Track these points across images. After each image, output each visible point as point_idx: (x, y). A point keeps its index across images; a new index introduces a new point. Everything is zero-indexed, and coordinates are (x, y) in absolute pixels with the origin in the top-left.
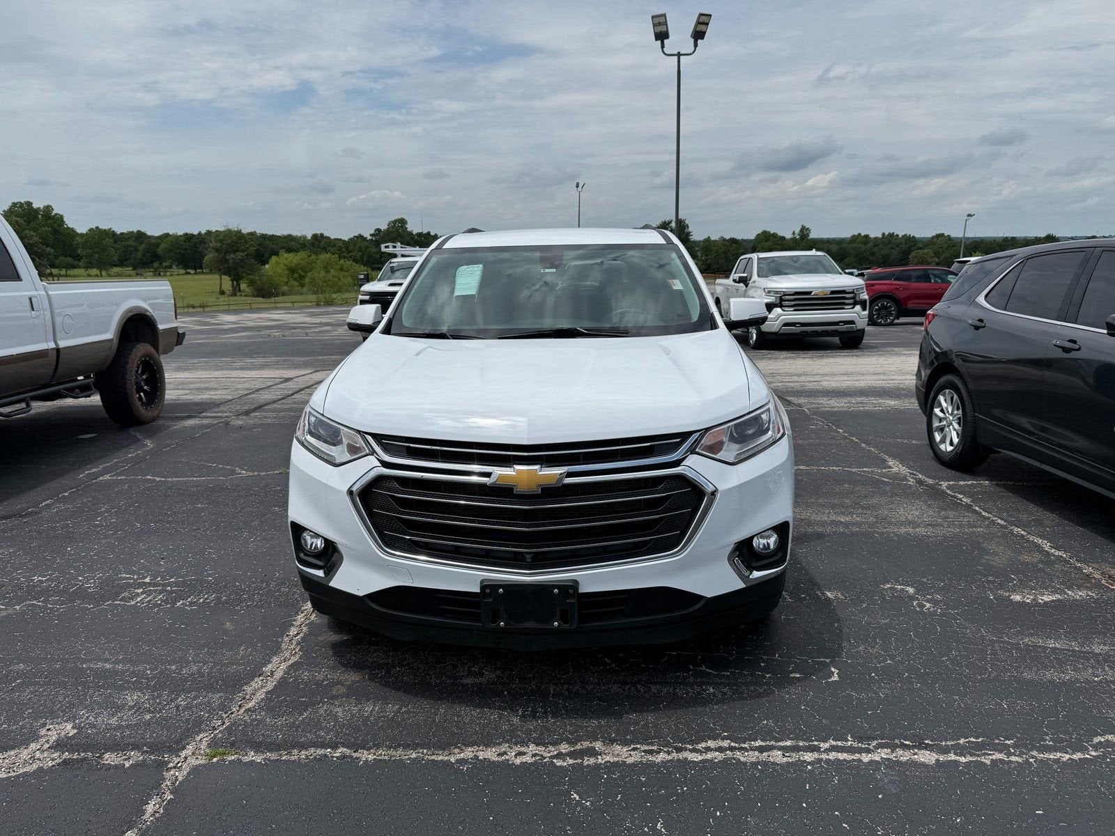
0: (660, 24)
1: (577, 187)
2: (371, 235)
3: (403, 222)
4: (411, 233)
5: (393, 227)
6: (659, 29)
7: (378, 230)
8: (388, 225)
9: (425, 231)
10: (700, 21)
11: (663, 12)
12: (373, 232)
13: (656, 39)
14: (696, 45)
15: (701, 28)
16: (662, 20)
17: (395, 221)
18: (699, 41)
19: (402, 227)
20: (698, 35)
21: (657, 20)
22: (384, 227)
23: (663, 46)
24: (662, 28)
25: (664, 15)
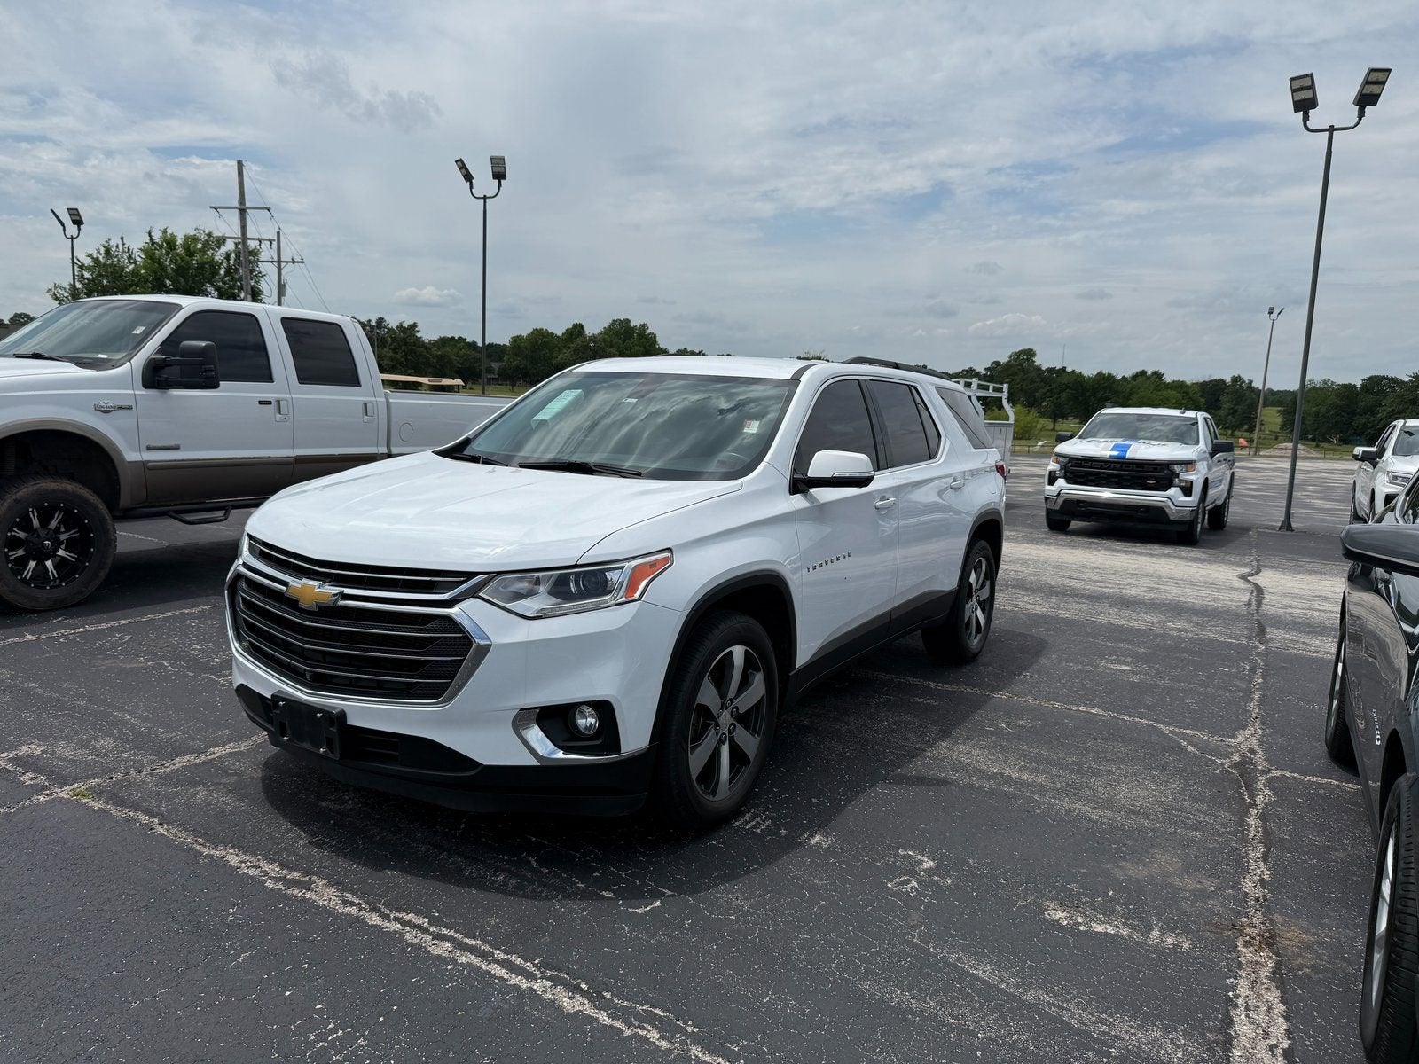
0: (1302, 89)
1: (1271, 313)
2: (985, 369)
3: (1030, 353)
4: (1039, 368)
5: (1015, 360)
6: (1301, 96)
7: (997, 363)
8: (1010, 357)
9: (1059, 367)
10: (1370, 79)
11: (1309, 72)
12: (989, 365)
13: (1296, 110)
14: (1361, 115)
15: (1374, 89)
16: (1307, 82)
17: (1021, 352)
18: (1368, 109)
19: (1028, 359)
20: (1366, 99)
21: (1297, 85)
22: (1004, 359)
23: (1306, 119)
24: (1308, 94)
25: (1311, 76)
